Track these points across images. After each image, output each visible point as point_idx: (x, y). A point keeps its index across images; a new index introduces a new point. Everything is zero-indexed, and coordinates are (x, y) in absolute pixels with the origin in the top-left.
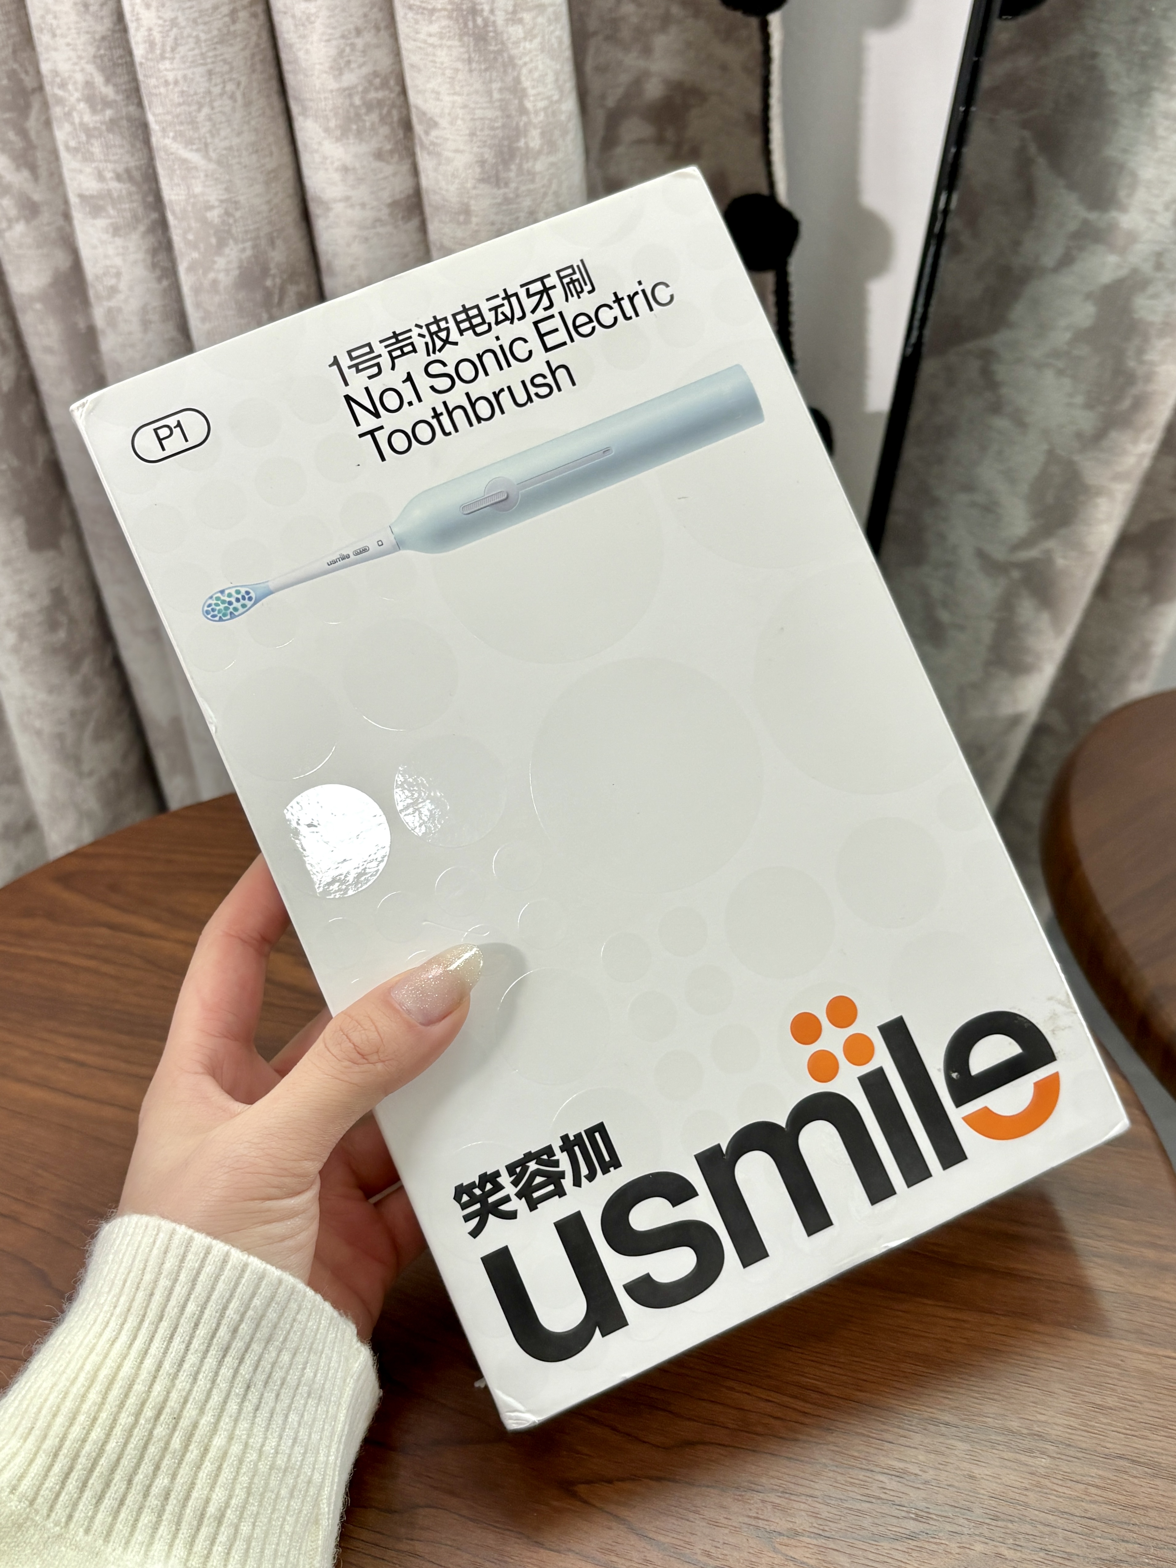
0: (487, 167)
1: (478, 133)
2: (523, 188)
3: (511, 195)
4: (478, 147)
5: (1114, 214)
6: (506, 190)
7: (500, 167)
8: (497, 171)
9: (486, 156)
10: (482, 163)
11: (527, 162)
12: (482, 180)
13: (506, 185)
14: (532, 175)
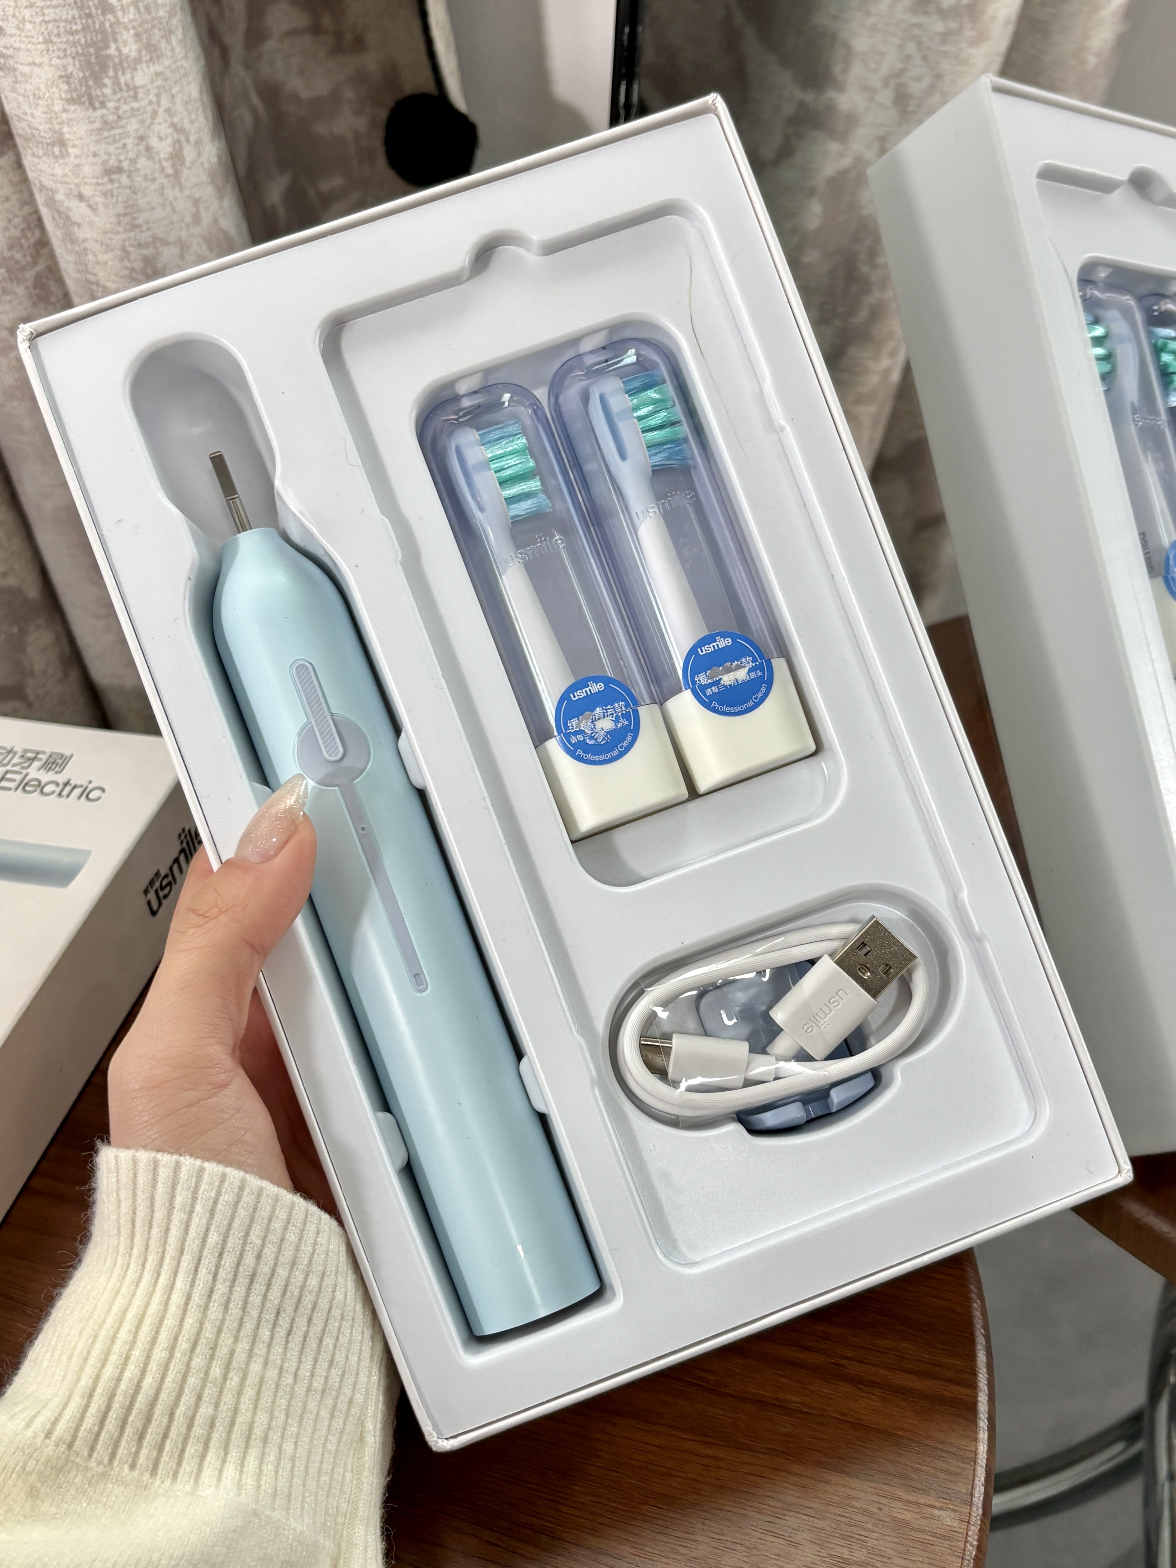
0: (75, 83)
1: (55, 39)
2: (125, 107)
3: (111, 118)
4: (59, 57)
5: (831, 94)
6: (104, 111)
7: (91, 83)
8: (88, 88)
9: (70, 69)
10: (67, 78)
11: (124, 74)
12: (71, 101)
13: (103, 105)
14: (134, 91)
